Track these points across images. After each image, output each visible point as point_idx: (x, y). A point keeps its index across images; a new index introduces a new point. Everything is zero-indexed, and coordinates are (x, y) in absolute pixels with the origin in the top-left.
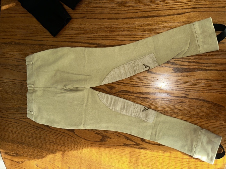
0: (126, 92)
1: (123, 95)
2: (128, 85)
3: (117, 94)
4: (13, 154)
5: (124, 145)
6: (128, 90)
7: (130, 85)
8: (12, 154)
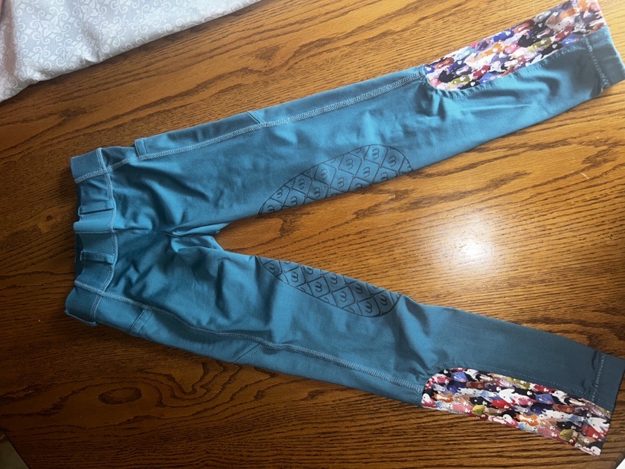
0: (316, 46)
1: (310, 60)
2: (317, 21)
3: (291, 63)
4: (24, 393)
5: (357, 218)
6: (323, 37)
7: (322, 18)
8: (22, 394)
